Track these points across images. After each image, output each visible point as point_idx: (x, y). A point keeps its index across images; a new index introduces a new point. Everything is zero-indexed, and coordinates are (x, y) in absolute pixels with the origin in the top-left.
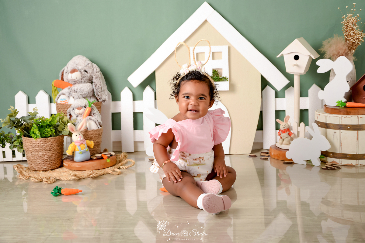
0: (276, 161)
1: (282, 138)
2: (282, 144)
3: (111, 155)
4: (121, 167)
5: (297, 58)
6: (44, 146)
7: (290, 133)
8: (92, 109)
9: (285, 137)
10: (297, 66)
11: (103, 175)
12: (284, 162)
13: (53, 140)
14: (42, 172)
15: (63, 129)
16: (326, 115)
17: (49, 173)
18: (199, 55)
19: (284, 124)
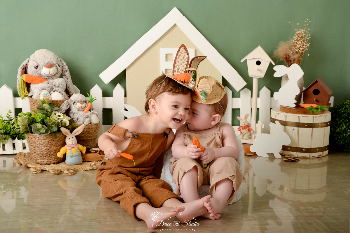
1: (242, 134)
2: (242, 138)
5: (258, 63)
7: (250, 129)
9: (245, 133)
10: (259, 70)
16: (286, 114)
18: (169, 56)
19: (244, 121)
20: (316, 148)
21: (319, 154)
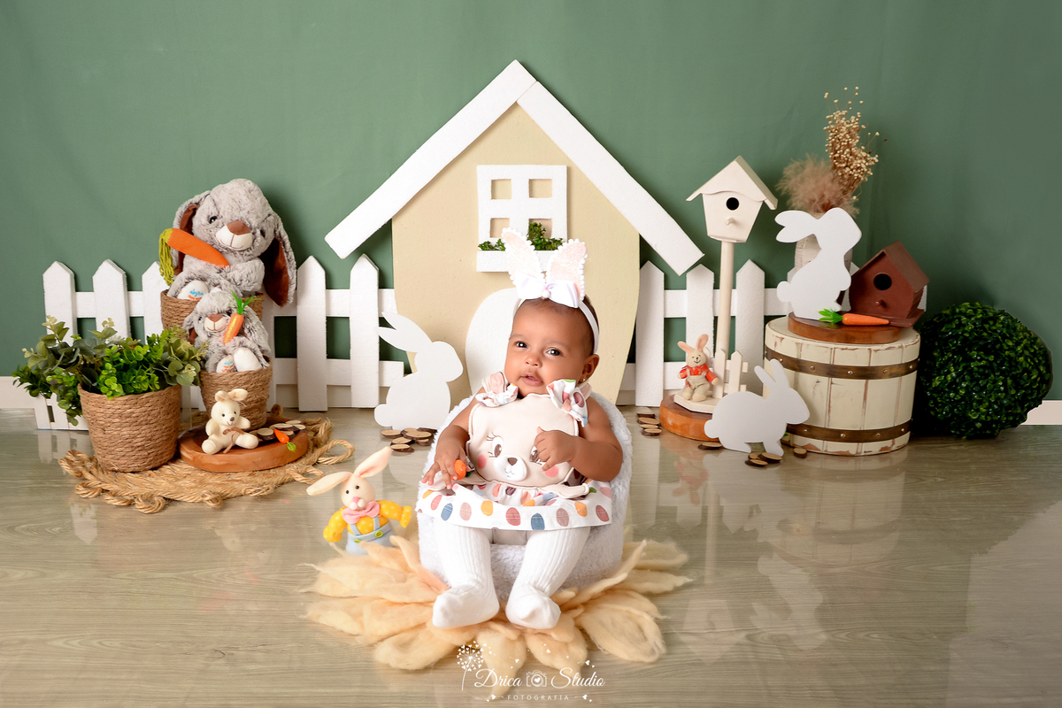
0: (677, 439)
1: (690, 386)
2: (690, 399)
3: (297, 432)
4: (322, 460)
5: (732, 204)
6: (134, 415)
7: (709, 374)
8: (246, 318)
9: (697, 384)
10: (733, 222)
11: (283, 484)
12: (699, 443)
13: (156, 398)
14: (130, 476)
15: (179, 371)
16: (800, 341)
17: (148, 479)
18: (499, 185)
19: (695, 354)
20: (875, 431)
21: (884, 446)
